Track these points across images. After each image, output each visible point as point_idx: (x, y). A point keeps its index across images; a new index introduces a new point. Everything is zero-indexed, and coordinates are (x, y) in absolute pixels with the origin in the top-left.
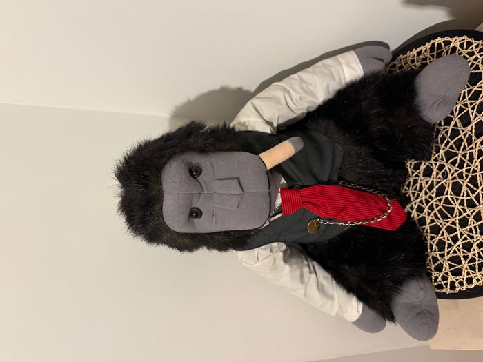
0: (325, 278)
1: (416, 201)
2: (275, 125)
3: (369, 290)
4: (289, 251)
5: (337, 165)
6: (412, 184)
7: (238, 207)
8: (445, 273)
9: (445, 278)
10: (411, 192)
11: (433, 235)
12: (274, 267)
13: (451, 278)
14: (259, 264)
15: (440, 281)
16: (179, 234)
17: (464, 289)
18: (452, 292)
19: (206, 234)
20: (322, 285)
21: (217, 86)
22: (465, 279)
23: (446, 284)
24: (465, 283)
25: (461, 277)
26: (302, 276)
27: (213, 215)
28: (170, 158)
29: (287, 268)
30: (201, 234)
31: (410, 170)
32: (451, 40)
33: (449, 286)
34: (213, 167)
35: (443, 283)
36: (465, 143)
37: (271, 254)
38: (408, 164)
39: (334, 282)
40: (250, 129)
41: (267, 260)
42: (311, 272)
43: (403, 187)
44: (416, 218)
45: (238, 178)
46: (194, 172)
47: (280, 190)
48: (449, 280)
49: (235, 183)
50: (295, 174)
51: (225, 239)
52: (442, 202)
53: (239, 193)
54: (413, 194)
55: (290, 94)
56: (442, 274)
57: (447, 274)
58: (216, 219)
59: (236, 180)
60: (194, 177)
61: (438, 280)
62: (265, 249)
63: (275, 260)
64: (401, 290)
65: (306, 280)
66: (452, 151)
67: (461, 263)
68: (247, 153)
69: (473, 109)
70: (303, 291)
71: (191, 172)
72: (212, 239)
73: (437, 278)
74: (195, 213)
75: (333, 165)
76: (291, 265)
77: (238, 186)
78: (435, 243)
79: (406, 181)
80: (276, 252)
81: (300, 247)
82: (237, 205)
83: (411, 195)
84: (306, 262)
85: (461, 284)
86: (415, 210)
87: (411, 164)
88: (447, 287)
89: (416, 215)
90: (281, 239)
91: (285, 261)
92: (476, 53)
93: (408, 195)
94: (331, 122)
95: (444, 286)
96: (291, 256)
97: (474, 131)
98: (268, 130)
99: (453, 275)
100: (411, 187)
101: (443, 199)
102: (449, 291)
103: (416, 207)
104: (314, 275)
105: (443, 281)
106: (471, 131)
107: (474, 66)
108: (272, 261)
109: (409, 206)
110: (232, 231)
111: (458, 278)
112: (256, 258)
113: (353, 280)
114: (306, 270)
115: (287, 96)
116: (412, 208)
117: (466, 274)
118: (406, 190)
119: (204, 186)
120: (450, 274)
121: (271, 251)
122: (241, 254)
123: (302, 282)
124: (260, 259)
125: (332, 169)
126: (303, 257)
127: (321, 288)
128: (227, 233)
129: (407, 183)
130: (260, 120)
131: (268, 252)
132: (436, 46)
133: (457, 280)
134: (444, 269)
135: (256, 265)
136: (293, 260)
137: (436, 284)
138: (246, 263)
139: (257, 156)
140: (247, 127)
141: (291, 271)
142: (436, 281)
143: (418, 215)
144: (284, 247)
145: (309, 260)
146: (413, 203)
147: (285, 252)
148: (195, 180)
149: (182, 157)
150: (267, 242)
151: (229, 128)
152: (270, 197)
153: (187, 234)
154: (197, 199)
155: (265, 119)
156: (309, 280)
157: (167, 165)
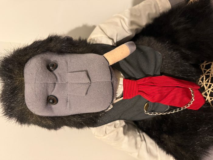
0: (151, 143)
1: (209, 89)
2: (115, 41)
4: (127, 126)
5: (159, 64)
6: (204, 78)
7: (87, 93)
10: (204, 83)
12: (117, 139)
14: (107, 136)
16: (41, 117)
19: (64, 117)
20: (149, 149)
26: (136, 143)
27: (67, 101)
28: (30, 58)
29: (126, 138)
30: (59, 117)
31: (203, 70)
34: (67, 63)
37: (115, 129)
38: (201, 66)
40: (98, 42)
41: (112, 134)
42: (142, 141)
43: (199, 81)
44: (210, 101)
46: (51, 67)
49: (84, 74)
51: (79, 120)
53: (87, 82)
54: (206, 85)
55: (124, 20)
58: (70, 104)
59: (85, 72)
60: (51, 71)
62: (110, 125)
63: (118, 133)
64: (208, 153)
65: (139, 146)
68: (94, 54)
70: (137, 154)
71: (48, 67)
72: (69, 120)
74: (51, 100)
75: (156, 65)
76: (128, 136)
77: (86, 76)
79: (200, 77)
80: (118, 128)
81: (133, 123)
82: (85, 92)
83: (205, 86)
84: (138, 134)
86: (208, 95)
87: (203, 66)
89: (210, 99)
91: (125, 133)
93: (202, 86)
96: (129, 130)
98: (110, 43)
100: (204, 81)
103: (209, 93)
104: (144, 142)
108: (116, 133)
109: (203, 93)
110: (84, 114)
112: (105, 132)
114: (139, 139)
115: (122, 21)
116: (206, 94)
118: (200, 83)
119: (58, 77)
121: (115, 127)
123: (136, 148)
124: (107, 133)
125: (155, 67)
126: (137, 130)
127: (149, 151)
128: (81, 115)
129: (201, 78)
130: (104, 36)
131: (113, 128)
135: (105, 137)
136: (130, 133)
138: (97, 136)
139: (102, 56)
140: (96, 41)
141: (129, 141)
143: (211, 99)
144: (124, 124)
145: (140, 132)
146: (207, 91)
147: (124, 127)
148: (51, 73)
149: (42, 55)
150: (112, 120)
151: (83, 40)
152: (113, 86)
153: (47, 117)
154: (53, 88)
155: (108, 35)
156: (141, 145)
157: (29, 62)
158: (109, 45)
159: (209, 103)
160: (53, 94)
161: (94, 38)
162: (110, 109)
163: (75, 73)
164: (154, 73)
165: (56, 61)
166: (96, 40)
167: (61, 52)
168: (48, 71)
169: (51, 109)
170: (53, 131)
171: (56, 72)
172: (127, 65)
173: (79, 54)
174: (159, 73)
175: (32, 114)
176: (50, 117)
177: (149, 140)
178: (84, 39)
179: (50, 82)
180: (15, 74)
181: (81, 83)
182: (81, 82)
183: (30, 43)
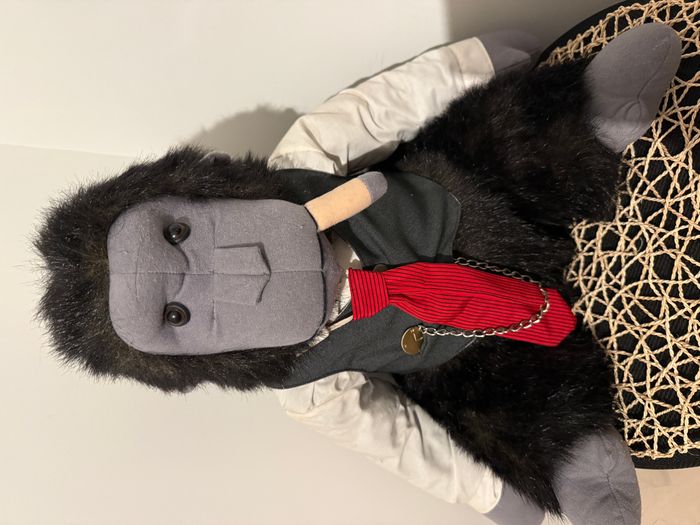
0: (436, 434)
1: (590, 294)
2: (344, 162)
3: (513, 456)
4: (372, 387)
5: (452, 229)
6: (582, 265)
7: (260, 300)
8: (648, 422)
9: (647, 431)
10: (581, 278)
11: (623, 353)
12: (343, 418)
13: (659, 430)
14: (315, 412)
15: (639, 437)
16: (146, 356)
17: (686, 451)
18: (662, 456)
19: (204, 356)
20: (430, 449)
21: (250, 106)
22: (686, 431)
23: (651, 442)
24: (686, 438)
25: (679, 428)
26: (394, 432)
27: (213, 318)
28: (124, 209)
29: (367, 417)
30: (193, 357)
31: (579, 241)
32: (642, 8)
33: (656, 446)
34: (213, 224)
35: (644, 439)
36: (675, 183)
37: (338, 393)
38: (575, 230)
39: (451, 442)
40: (297, 165)
41: (330, 405)
42: (409, 426)
43: (568, 270)
44: (592, 325)
45: (261, 246)
46: (174, 234)
47: (347, 273)
48: (657, 434)
49: (254, 252)
50: (376, 243)
51: (244, 365)
52: (638, 292)
53: (262, 272)
54: (586, 282)
55: (368, 106)
56: (642, 423)
57: (651, 422)
58: (219, 325)
59: (256, 248)
60: (173, 243)
61: (636, 435)
62: (326, 384)
63: (344, 404)
64: (571, 455)
65: (401, 440)
66: (653, 199)
67: (678, 403)
68: (283, 201)
69: (687, 121)
70: (396, 461)
71: (167, 235)
72: (218, 366)
73: (632, 431)
74: (174, 315)
75: (443, 229)
76: (373, 413)
77: (260, 258)
78: (628, 367)
79: (571, 261)
80: (346, 390)
82: (256, 295)
83: (582, 285)
84: (401, 407)
85: (679, 440)
86: (589, 310)
87: (580, 231)
88: (652, 447)
89: (592, 319)
90: (355, 364)
91: (363, 405)
92: (689, 22)
93: (576, 285)
94: (441, 157)
95: (647, 446)
96: (375, 396)
97: (690, 160)
98: (329, 168)
99: (662, 424)
100: (581, 271)
101: (640, 287)
102: (656, 455)
103: (591, 304)
104: (415, 430)
105: (645, 435)
106: (686, 162)
107: (687, 45)
108: (340, 405)
109: (578, 304)
110: (255, 350)
111: (672, 429)
112: (309, 402)
113: (484, 437)
114: (401, 420)
115: (363, 110)
116: (584, 308)
117: (687, 422)
118: (572, 276)
119: (192, 259)
120: (657, 423)
121: (337, 388)
122: (282, 395)
123: (394, 444)
124: (317, 403)
125: (442, 236)
126: (397, 398)
127: (428, 454)
128: (246, 354)
129: (573, 264)
130: (313, 150)
131: (331, 390)
132: (616, 23)
133: (671, 434)
134: (645, 414)
135: (310, 414)
136: (378, 404)
137: (631, 442)
138: (292, 412)
139: (301, 207)
140: (292, 163)
141: (374, 425)
142: (631, 436)
143: (595, 319)
144: (361, 380)
145: (408, 403)
146: (586, 298)
147: (363, 390)
148: (174, 249)
149: (152, 205)
150: (329, 371)
151: (257, 161)
152: (324, 282)
153: (162, 357)
154: (178, 286)
155: (325, 149)
156: (407, 439)
157: (120, 220)
158: (326, 174)
159: (589, 329)
160: (177, 299)
161: (287, 154)
162: (321, 339)
163: (231, 250)
164: (437, 251)
165: (186, 219)
166: (291, 157)
167: (198, 196)
168: (168, 245)
169: (173, 336)
170: (175, 396)
171: (185, 246)
172: (369, 228)
173: (246, 201)
174: (448, 251)
175: (125, 348)
176: (169, 356)
177: (429, 425)
178: (261, 158)
179: (172, 270)
181: (246, 275)
182: (245, 272)
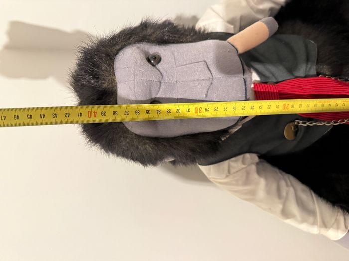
7: (207, 96)
14: (230, 177)
29: (262, 181)
37: (243, 166)
42: (287, 186)
53: (208, 77)
59: (203, 63)
62: (236, 161)
63: (248, 173)
80: (249, 164)
104: (291, 189)
108: (245, 174)
112: (227, 172)
114: (282, 183)
119: (164, 74)
121: (243, 163)
124: (231, 172)
131: (240, 164)
135: (227, 179)
144: (256, 159)
147: (258, 165)
164: (305, 73)
180: (103, 71)
183: (117, 30)
